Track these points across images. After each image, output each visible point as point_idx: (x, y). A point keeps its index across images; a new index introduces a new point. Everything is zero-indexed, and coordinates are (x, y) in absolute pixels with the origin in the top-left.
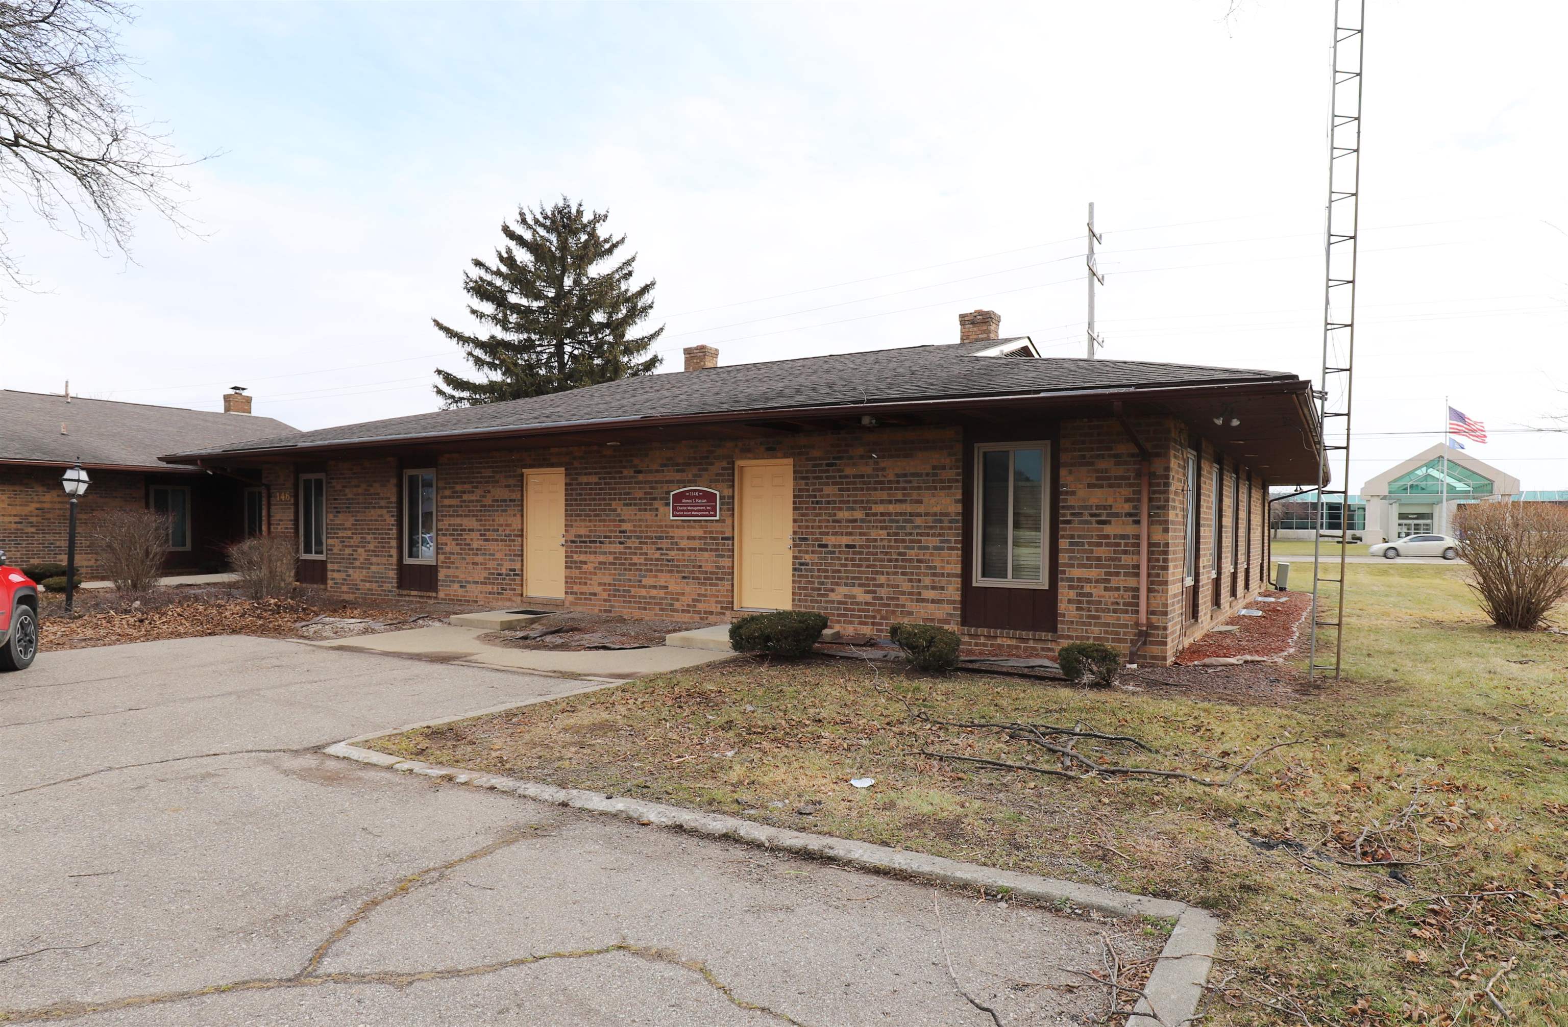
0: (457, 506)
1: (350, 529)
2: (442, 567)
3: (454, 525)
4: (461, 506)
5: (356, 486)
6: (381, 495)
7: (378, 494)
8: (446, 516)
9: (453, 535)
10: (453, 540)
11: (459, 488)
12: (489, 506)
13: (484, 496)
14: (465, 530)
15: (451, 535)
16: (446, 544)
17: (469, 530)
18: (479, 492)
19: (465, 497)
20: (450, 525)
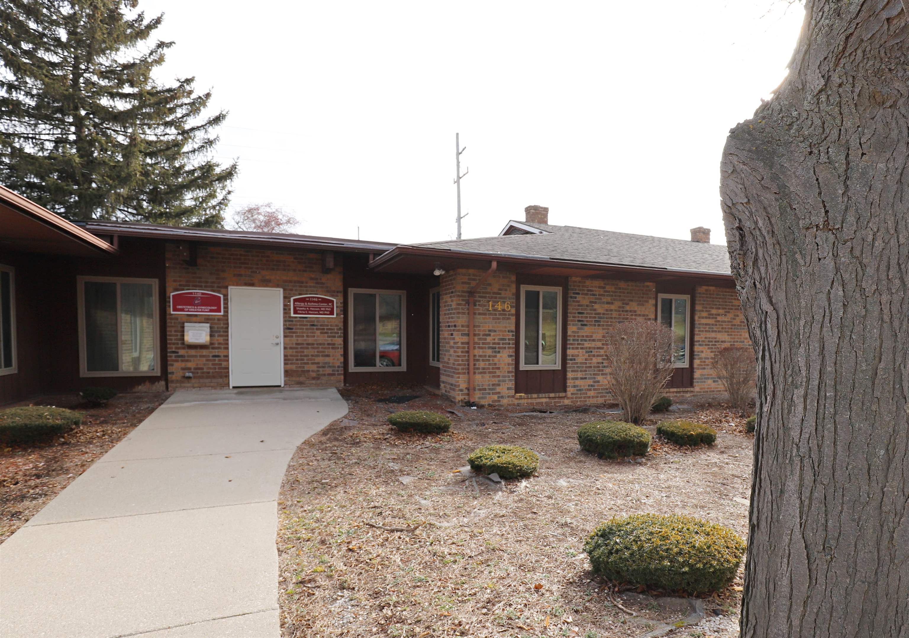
0: (713, 325)
1: (600, 340)
2: (698, 369)
3: (709, 338)
4: (716, 325)
5: (608, 303)
6: (638, 313)
7: (635, 311)
8: (703, 331)
9: (709, 345)
10: (708, 348)
11: (714, 311)
12: (738, 325)
13: (734, 319)
14: (718, 342)
15: (706, 345)
16: (702, 352)
17: (722, 342)
18: (730, 316)
19: (719, 318)
20: (706, 338)
